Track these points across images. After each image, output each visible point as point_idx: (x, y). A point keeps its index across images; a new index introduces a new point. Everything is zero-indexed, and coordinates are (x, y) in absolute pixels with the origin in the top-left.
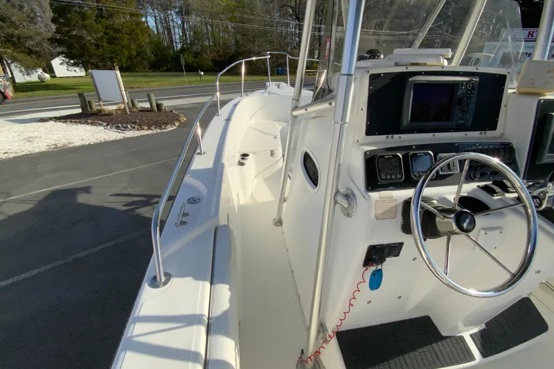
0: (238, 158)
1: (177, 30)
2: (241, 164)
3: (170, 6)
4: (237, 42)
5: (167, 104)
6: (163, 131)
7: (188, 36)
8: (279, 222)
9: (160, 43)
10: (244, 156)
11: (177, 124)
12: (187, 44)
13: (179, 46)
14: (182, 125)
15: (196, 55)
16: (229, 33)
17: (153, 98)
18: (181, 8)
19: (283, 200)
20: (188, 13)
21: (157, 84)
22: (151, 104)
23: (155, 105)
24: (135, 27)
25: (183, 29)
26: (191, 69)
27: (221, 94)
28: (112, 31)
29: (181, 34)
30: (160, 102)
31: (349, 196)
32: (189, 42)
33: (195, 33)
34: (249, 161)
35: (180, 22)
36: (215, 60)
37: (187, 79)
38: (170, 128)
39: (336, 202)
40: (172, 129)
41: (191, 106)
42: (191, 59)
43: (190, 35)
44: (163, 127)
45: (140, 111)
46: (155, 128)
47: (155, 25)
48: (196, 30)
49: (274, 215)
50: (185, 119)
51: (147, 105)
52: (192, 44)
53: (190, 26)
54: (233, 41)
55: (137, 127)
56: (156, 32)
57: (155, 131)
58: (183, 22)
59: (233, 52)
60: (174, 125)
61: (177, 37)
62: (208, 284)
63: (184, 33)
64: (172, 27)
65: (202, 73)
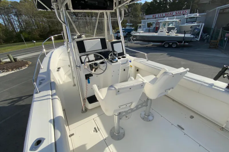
0: (57, 69)
1: (15, 22)
2: (58, 71)
3: (10, 12)
4: (49, 26)
5: (19, 58)
6: (20, 70)
7: (22, 25)
8: (75, 85)
9: (8, 30)
10: (59, 68)
11: (27, 66)
12: (22, 29)
13: (19, 30)
14: (29, 66)
15: (29, 33)
16: (44, 22)
17: (11, 56)
18: (16, 12)
19: (74, 78)
20: (21, 15)
21: (10, 49)
22: (10, 59)
23: (12, 59)
25: (19, 22)
26: (28, 40)
27: (46, 50)
29: (18, 24)
30: (15, 57)
31: (80, 67)
32: (24, 28)
33: (26, 23)
34: (61, 69)
35: (17, 19)
36: (40, 35)
37: (27, 45)
38: (24, 68)
39: (77, 68)
40: (25, 68)
41: (33, 57)
42: (27, 36)
43: (23, 24)
44: (20, 68)
45: (5, 63)
46: (16, 69)
47: (3, 22)
48: (26, 22)
49: (73, 84)
50: (31, 63)
51: (8, 60)
52: (26, 28)
53: (22, 20)
54: (47, 26)
55: (5, 71)
56: (4, 25)
57: (16, 71)
59: (48, 31)
60: (26, 66)
61: (17, 26)
62: (50, 91)
63: (20, 24)
64: (13, 22)
65: (35, 42)
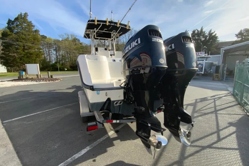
1: (53, 56)
12: (57, 61)
13: (54, 62)
14: (61, 80)
18: (56, 48)
20: (60, 50)
23: (50, 76)
24: (39, 53)
25: (56, 55)
28: (29, 54)
36: (71, 66)
40: (57, 81)
44: (54, 81)
46: (51, 81)
55: (44, 81)
58: (56, 53)
65: (66, 69)
